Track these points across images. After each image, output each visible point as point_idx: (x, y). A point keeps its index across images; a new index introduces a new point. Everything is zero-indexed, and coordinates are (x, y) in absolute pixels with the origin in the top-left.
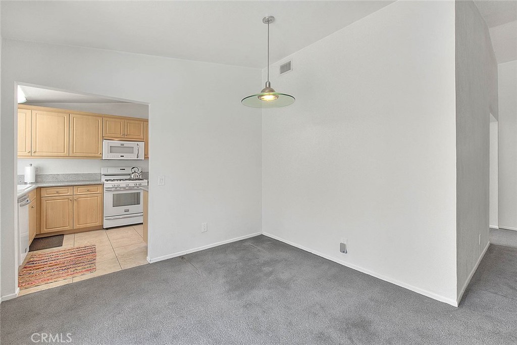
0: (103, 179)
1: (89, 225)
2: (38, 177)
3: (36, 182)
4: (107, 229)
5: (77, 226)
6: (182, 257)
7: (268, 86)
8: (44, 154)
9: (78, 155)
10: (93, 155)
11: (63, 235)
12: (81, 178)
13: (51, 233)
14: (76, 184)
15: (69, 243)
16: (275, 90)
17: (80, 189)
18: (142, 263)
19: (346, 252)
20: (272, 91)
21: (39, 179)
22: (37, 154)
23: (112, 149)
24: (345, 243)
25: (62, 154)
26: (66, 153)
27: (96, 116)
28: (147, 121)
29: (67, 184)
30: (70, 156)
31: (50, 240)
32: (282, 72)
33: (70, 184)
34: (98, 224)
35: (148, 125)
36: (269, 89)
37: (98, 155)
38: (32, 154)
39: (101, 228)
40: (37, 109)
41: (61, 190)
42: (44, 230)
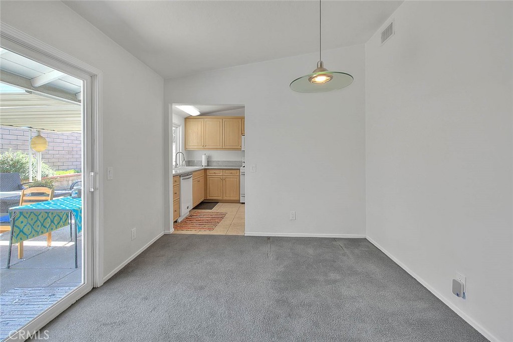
1: (232, 198)
2: (209, 162)
3: (208, 165)
5: (225, 198)
6: (269, 238)
7: (319, 66)
8: (210, 147)
9: (227, 147)
10: (236, 147)
11: (218, 202)
13: (212, 200)
14: (224, 168)
15: (217, 209)
16: (327, 68)
17: (226, 171)
18: (240, 234)
19: (464, 297)
20: (324, 70)
22: (206, 147)
24: (463, 282)
25: (219, 147)
26: (221, 147)
28: (244, 118)
29: (219, 168)
30: (223, 148)
31: (209, 204)
33: (221, 168)
34: (237, 198)
35: (244, 121)
36: (321, 68)
37: (239, 147)
38: (204, 147)
39: (239, 202)
40: (206, 118)
41: (216, 171)
42: (209, 198)
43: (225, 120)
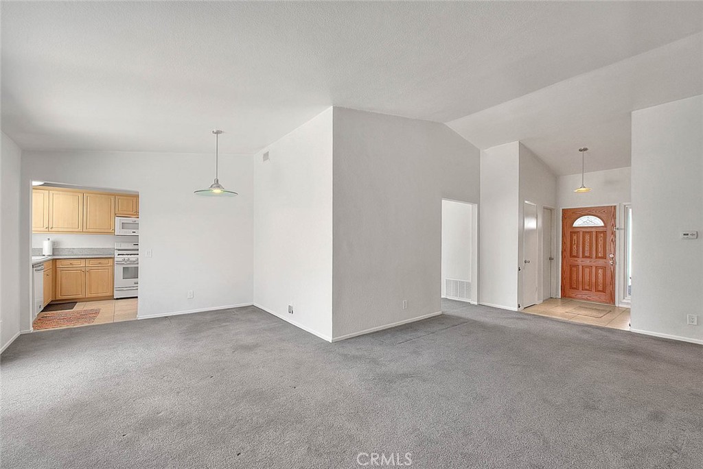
0: (117, 253)
1: (100, 295)
2: (55, 250)
3: (53, 255)
4: (117, 299)
5: (89, 295)
6: (167, 317)
7: (216, 182)
8: (60, 230)
9: (91, 230)
10: (106, 231)
11: (76, 302)
12: (95, 253)
14: (88, 257)
15: (79, 307)
17: (92, 261)
18: (132, 319)
19: (294, 313)
20: (219, 187)
21: (56, 253)
22: (53, 229)
23: (124, 226)
24: (292, 305)
25: (77, 230)
26: (80, 229)
27: (108, 195)
29: (80, 257)
30: (84, 231)
31: (63, 305)
32: (264, 160)
33: (83, 257)
34: (109, 294)
36: (217, 184)
37: (111, 231)
38: (49, 229)
39: (111, 298)
40: (54, 190)
41: (74, 262)
42: (59, 297)
43: (87, 195)
